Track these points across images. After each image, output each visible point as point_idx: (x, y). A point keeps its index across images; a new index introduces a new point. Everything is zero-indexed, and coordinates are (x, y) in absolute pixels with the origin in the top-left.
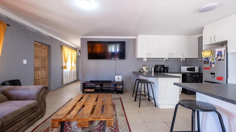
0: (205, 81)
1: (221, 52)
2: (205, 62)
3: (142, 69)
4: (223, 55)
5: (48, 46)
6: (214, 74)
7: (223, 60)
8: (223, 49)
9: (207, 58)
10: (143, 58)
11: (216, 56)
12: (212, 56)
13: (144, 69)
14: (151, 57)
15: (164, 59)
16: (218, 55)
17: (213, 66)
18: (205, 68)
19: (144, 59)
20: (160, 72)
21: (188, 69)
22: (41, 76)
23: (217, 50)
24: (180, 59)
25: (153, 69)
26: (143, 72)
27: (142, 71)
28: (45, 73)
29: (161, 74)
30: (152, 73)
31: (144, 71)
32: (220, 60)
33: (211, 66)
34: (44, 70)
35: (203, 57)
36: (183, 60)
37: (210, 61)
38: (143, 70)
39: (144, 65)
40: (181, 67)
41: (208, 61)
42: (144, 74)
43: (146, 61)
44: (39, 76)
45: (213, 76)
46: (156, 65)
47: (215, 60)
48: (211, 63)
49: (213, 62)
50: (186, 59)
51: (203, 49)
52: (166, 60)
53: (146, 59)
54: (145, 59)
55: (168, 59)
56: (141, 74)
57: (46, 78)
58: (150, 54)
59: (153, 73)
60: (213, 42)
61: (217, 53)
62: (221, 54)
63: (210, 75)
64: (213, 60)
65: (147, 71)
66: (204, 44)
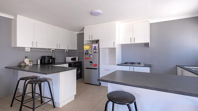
0: (86, 68)
1: (95, 47)
2: (86, 53)
3: (23, 62)
4: (97, 49)
6: (91, 62)
7: (97, 52)
8: (97, 45)
9: (87, 51)
10: (24, 48)
11: (93, 50)
12: (90, 49)
14: (37, 47)
15: (50, 49)
16: (94, 49)
17: (91, 56)
18: (86, 58)
19: (26, 49)
20: (48, 64)
21: (72, 59)
23: (94, 45)
24: (64, 50)
25: (39, 61)
26: (26, 66)
27: (23, 64)
29: (49, 66)
30: (37, 65)
31: (27, 64)
32: (96, 52)
33: (90, 57)
35: (84, 49)
36: (67, 51)
37: (89, 53)
38: (25, 63)
39: (26, 57)
40: (66, 57)
41: (88, 53)
42: (27, 68)
43: (30, 51)
45: (91, 63)
46: (42, 57)
47: (92, 53)
48: (90, 54)
49: (91, 53)
50: (68, 50)
51: (85, 44)
52: (53, 51)
53: (30, 48)
54: (28, 49)
55: (55, 49)
56: (22, 69)
58: (36, 43)
59: (39, 66)
60: (91, 39)
61: (93, 47)
62: (96, 49)
63: (90, 63)
64: (91, 52)
65: (30, 64)
66: (85, 40)
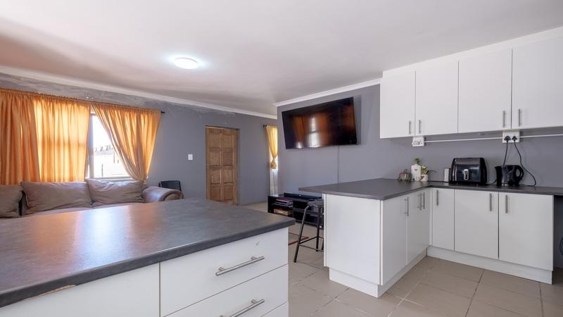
3: (408, 172)
5: (237, 129)
13: (413, 172)
15: (496, 134)
19: (413, 140)
22: (223, 178)
25: (446, 172)
26: (410, 180)
28: (230, 173)
31: (414, 178)
34: (229, 169)
38: (412, 175)
43: (423, 144)
44: (219, 179)
46: (455, 160)
52: (508, 138)
53: (422, 139)
54: (418, 140)
55: (522, 133)
57: (232, 182)
58: (420, 122)
65: (422, 177)
